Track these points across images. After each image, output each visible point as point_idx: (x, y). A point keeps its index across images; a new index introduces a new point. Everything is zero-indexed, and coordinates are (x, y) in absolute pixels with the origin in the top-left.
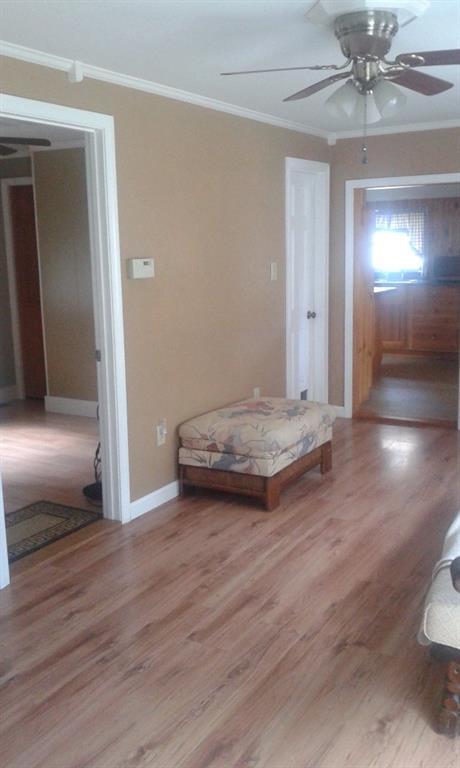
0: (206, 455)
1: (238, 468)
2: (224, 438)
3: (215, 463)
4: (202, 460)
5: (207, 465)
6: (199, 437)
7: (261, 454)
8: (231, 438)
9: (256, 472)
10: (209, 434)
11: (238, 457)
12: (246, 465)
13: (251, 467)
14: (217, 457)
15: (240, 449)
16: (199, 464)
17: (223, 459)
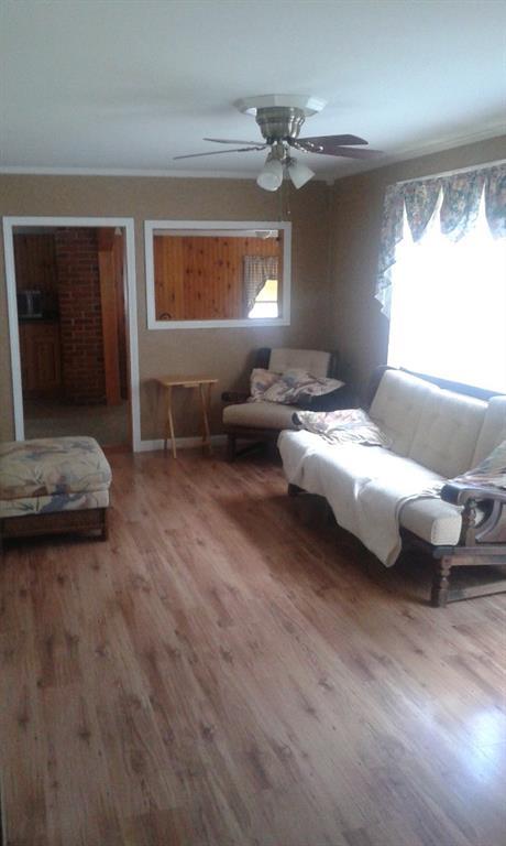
0: (33, 501)
1: (72, 506)
2: (55, 478)
3: (44, 507)
4: (27, 508)
5: (35, 511)
6: (24, 484)
7: (98, 486)
8: (63, 478)
9: (93, 505)
10: (35, 480)
11: (71, 495)
12: (83, 499)
13: (88, 501)
14: (46, 501)
15: (74, 487)
16: (23, 513)
17: (54, 501)
